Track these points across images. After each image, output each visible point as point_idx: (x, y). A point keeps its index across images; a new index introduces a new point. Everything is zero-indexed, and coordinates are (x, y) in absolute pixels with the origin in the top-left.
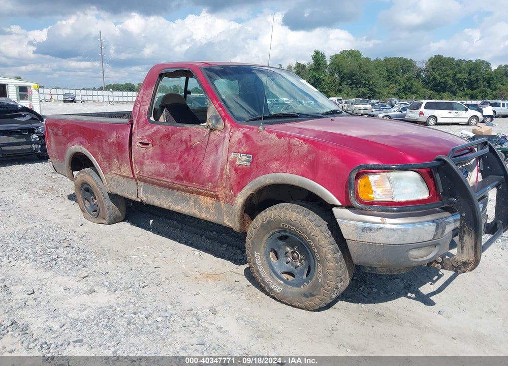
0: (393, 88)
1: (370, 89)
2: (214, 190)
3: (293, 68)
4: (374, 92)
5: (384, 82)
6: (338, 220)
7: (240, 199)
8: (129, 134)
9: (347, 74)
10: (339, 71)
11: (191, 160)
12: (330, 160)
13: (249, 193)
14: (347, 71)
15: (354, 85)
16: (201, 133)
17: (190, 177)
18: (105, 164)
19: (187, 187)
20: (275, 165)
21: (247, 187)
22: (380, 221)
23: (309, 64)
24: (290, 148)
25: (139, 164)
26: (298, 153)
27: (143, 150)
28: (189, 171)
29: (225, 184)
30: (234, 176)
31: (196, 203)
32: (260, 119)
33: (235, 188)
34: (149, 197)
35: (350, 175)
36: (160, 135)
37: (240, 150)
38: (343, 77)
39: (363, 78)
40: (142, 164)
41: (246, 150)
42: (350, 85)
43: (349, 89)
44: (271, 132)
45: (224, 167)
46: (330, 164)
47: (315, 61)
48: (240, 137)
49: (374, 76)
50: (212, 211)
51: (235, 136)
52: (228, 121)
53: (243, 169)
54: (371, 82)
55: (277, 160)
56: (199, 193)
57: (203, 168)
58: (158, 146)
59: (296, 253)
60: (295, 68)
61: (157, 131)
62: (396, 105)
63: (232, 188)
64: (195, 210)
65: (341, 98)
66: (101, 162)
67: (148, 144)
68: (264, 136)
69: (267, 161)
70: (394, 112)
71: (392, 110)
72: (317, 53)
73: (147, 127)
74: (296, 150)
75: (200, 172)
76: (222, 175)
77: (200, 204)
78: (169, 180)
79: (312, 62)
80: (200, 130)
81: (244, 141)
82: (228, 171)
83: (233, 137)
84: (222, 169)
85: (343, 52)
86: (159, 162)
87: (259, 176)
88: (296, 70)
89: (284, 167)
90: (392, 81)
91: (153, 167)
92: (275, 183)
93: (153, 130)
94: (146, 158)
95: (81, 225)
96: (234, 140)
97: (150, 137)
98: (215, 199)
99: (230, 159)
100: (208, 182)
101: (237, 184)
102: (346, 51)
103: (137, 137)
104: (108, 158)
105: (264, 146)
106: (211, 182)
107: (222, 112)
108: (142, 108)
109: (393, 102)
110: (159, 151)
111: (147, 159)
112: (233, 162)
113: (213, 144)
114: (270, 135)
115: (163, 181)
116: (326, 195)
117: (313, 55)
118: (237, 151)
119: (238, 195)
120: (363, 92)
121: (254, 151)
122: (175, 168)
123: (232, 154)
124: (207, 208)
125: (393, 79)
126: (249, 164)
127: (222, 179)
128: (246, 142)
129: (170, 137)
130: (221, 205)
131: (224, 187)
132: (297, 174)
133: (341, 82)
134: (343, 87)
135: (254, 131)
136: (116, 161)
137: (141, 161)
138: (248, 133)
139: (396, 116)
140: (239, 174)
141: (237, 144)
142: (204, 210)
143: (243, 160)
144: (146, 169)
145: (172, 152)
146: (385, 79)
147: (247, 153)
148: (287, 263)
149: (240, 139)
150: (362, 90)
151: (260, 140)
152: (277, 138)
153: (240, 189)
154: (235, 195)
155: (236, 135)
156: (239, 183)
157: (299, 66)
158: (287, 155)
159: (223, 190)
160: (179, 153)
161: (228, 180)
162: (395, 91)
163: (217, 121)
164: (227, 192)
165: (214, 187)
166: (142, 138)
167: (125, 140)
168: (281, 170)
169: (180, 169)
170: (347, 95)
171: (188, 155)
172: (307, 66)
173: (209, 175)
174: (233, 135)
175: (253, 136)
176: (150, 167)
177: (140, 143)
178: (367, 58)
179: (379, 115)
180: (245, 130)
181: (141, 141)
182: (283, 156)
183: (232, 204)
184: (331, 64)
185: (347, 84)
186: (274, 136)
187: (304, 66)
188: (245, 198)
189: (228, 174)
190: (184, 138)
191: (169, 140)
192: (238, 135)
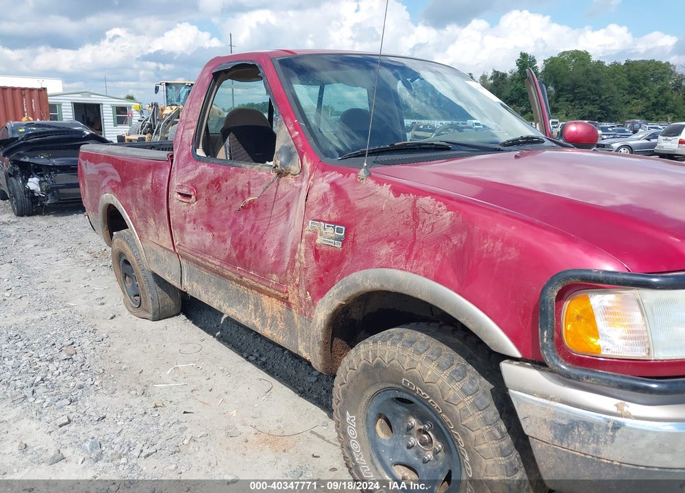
0: (637, 104)
1: (601, 107)
2: (281, 289)
3: (488, 78)
4: (608, 111)
5: (624, 96)
6: (511, 391)
7: (322, 313)
8: (167, 178)
9: (568, 86)
10: (555, 82)
11: (249, 228)
12: (499, 249)
13: (337, 302)
14: (567, 81)
15: (577, 102)
16: (265, 179)
17: (246, 260)
18: (140, 224)
19: (241, 277)
20: (385, 250)
21: (334, 291)
22: (614, 410)
23: (511, 73)
24: (415, 216)
25: (178, 230)
26: (432, 229)
27: (184, 206)
28: (245, 249)
29: (297, 279)
30: (313, 267)
31: (257, 305)
32: (363, 155)
33: (314, 288)
34: (195, 286)
35: (543, 292)
36: (206, 182)
37: (325, 216)
38: (562, 90)
39: (591, 92)
40: (182, 229)
41: (334, 217)
42: (572, 101)
43: (570, 107)
44: (380, 182)
45: (296, 246)
46: (499, 260)
47: (520, 67)
48: (326, 190)
49: (608, 88)
50: (281, 325)
51: (316, 187)
52: (308, 158)
53: (328, 253)
54: (603, 97)
55: (389, 241)
56: (260, 291)
57: (266, 244)
58: (202, 201)
59: (427, 433)
60: (491, 78)
61: (203, 173)
62: (640, 130)
63: (308, 289)
64: (256, 318)
65: (557, 120)
66: (136, 222)
67: (189, 196)
68: (368, 189)
69: (373, 241)
70: (637, 140)
71: (635, 136)
72: (524, 56)
73: (190, 167)
74: (427, 222)
75: (261, 252)
76: (293, 261)
77: (263, 310)
78: (217, 262)
79: (516, 68)
80: (265, 173)
81: (331, 197)
82: (302, 254)
83: (313, 189)
84: (294, 251)
85: (564, 53)
86: (204, 228)
87: (354, 271)
88: (492, 81)
89: (402, 257)
90: (635, 94)
91: (197, 238)
92: (382, 289)
93: (197, 172)
94: (187, 220)
95: (112, 318)
96: (314, 195)
97: (193, 184)
98: (285, 305)
99: (306, 233)
100: (272, 273)
101: (318, 283)
102: (568, 52)
103: (176, 183)
104: (144, 216)
105: (367, 210)
106: (277, 273)
107: (299, 140)
108: (186, 132)
109: (637, 126)
110: (204, 209)
111: (189, 222)
112: (312, 238)
113: (283, 201)
114: (378, 187)
115: (209, 262)
116: (488, 331)
117: (518, 60)
118: (318, 218)
119: (319, 303)
120: (591, 112)
121: (348, 221)
122: (224, 241)
123: (310, 222)
124: (274, 318)
125: (638, 90)
126: (339, 245)
127: (293, 269)
128: (335, 201)
129: (220, 186)
130: (293, 317)
131: (298, 286)
132: (426, 276)
133: (558, 97)
134: (561, 105)
135: (350, 178)
136: (151, 221)
137: (181, 224)
138: (339, 183)
139: (642, 146)
140: (321, 263)
141: (319, 204)
142: (269, 322)
143: (328, 236)
144: (187, 238)
145: (223, 212)
146: (625, 92)
147: (335, 223)
148: (409, 447)
149: (325, 193)
150: (590, 108)
151: (360, 196)
152: (392, 195)
153: (321, 293)
154: (313, 304)
155: (319, 185)
156: (321, 279)
157: (498, 75)
158: (409, 231)
159: (296, 291)
160: (233, 215)
161: (303, 273)
162: (640, 108)
163: (290, 157)
164: (302, 295)
165: (281, 283)
166: (181, 186)
167: (162, 188)
168: (396, 263)
169: (232, 243)
170: (567, 115)
171: (245, 219)
172: (509, 74)
173: (273, 260)
174: (313, 185)
175: (348, 188)
176: (194, 237)
177: (179, 193)
178: (599, 61)
179: (613, 145)
180: (334, 176)
181: (180, 191)
182: (401, 234)
183: (310, 319)
184: (545, 71)
185: (567, 101)
186: (385, 190)
187: (504, 75)
188: (330, 312)
189: (303, 260)
190: (240, 188)
191: (219, 190)
192: (322, 185)
